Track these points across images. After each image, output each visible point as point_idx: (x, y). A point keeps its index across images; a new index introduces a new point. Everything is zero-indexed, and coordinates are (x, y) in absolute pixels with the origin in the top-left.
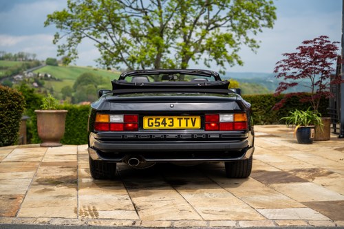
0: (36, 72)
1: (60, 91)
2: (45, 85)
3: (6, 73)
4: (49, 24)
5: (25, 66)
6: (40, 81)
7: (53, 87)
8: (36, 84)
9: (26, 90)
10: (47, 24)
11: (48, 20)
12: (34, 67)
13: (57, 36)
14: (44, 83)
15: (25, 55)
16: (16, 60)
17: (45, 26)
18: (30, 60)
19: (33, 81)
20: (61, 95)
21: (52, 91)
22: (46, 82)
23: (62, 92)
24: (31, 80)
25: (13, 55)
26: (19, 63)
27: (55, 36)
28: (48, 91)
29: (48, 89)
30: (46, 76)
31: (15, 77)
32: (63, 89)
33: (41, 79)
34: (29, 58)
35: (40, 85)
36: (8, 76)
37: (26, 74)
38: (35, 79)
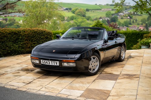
0: (129, 12)
1: (140, 20)
2: (133, 18)
3: (115, 12)
5: (125, 9)
6: (131, 16)
7: (137, 19)
8: (129, 17)
9: (99, 24)
12: (128, 9)
14: (132, 17)
18: (127, 6)
20: (141, 22)
21: (136, 20)
22: (134, 16)
23: (141, 21)
28: (135, 21)
29: (135, 20)
30: (134, 13)
31: (119, 14)
32: (142, 20)
34: (126, 5)
35: (131, 18)
36: (116, 14)
37: (124, 13)
38: (128, 15)
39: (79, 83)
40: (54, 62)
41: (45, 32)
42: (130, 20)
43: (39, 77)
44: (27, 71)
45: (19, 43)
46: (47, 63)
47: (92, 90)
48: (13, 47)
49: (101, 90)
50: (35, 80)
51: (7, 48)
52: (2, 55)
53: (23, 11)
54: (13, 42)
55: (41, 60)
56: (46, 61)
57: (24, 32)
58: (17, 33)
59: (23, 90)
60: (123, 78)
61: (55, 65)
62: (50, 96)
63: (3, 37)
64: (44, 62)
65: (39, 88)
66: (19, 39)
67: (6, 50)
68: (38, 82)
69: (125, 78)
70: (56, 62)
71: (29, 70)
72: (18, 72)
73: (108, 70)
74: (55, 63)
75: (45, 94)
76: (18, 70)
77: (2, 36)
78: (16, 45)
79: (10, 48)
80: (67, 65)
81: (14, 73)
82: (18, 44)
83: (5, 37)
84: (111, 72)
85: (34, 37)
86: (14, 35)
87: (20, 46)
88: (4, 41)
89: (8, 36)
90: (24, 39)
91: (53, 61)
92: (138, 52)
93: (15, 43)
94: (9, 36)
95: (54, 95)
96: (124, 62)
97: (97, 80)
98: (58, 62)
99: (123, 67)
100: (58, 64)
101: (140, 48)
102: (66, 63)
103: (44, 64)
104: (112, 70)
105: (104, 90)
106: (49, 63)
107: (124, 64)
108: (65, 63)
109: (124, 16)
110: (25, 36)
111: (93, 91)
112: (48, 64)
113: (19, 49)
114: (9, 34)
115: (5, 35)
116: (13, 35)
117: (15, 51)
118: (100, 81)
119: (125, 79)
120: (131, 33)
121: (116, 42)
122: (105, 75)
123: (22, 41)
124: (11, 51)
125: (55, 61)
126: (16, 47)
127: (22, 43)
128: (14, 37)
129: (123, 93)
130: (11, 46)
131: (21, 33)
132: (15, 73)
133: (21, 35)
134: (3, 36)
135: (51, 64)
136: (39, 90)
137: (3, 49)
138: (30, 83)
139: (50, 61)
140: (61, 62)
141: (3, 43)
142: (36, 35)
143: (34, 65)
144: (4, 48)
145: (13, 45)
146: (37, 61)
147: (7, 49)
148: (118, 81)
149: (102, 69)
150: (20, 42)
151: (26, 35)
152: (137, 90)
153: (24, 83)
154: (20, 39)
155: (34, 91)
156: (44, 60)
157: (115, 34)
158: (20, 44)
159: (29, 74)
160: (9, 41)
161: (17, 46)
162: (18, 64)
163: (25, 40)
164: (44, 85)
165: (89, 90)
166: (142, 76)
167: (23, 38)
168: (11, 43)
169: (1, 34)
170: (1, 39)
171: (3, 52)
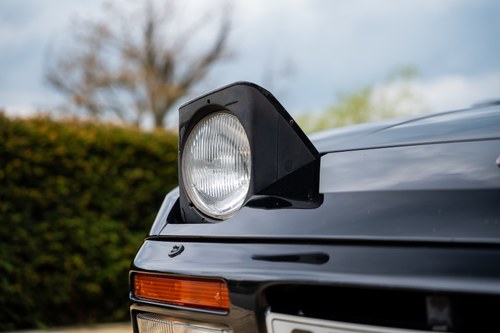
48: (118, 260)
54: (121, 216)
63: (39, 171)
67: (63, 272)
77: (33, 164)
83: (55, 168)
86: (133, 167)
88: (52, 206)
89: (81, 169)
94: (95, 169)
114: (95, 151)
115: (57, 158)
128: (136, 183)
130: (107, 243)
134: (42, 165)
144: (44, 258)
147: (75, 267)
168: (112, 225)
169: (25, 147)
170: (26, 181)
171: (41, 286)
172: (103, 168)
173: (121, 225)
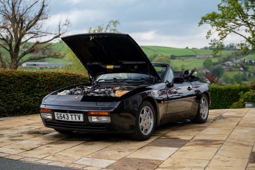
0: (242, 59)
2: (249, 70)
3: (219, 60)
4: (202, 24)
5: (234, 54)
6: (245, 66)
8: (242, 69)
10: (201, 23)
11: (202, 21)
13: (209, 33)
14: (248, 68)
15: (235, 45)
16: (228, 50)
17: (199, 26)
19: (240, 66)
22: (250, 67)
24: (239, 65)
25: (226, 46)
26: (229, 53)
27: (208, 33)
28: (252, 75)
29: (252, 72)
30: (251, 61)
31: (226, 63)
33: (247, 64)
34: (237, 48)
35: (245, 69)
36: (220, 63)
37: (234, 61)
38: (241, 65)
39: (115, 150)
40: (75, 115)
41: (78, 76)
42: (244, 73)
43: (51, 142)
44: (37, 134)
45: (36, 94)
46: (65, 118)
47: (132, 159)
48: (24, 101)
49: (146, 160)
50: (42, 145)
51: (15, 101)
52: (6, 113)
53: (62, 54)
54: (25, 92)
55: (56, 113)
56: (63, 114)
57: (45, 76)
58: (31, 78)
59: (15, 159)
60: (193, 145)
61: (78, 120)
62: (54, 166)
63: (7, 83)
64: (59, 115)
65: (43, 156)
66: (35, 87)
67: (12, 104)
68: (46, 149)
69: (197, 144)
70: (79, 115)
71: (40, 133)
72: (20, 135)
73: (174, 134)
74: (77, 117)
75: (49, 164)
76: (22, 133)
77: (6, 82)
78: (31, 97)
79: (21, 103)
80: (96, 120)
81: (13, 137)
82: (34, 96)
83: (10, 83)
84: (178, 137)
85: (61, 85)
86: (27, 81)
87: (37, 100)
88: (10, 90)
89: (16, 82)
90: (43, 88)
91: (73, 114)
92: (237, 112)
93: (29, 95)
94: (19, 82)
95: (62, 165)
96: (205, 123)
97: (147, 147)
98: (82, 115)
99: (200, 131)
100: (82, 119)
101: (244, 106)
102: (96, 117)
103: (60, 119)
104: (181, 133)
105: (152, 160)
106: (68, 117)
107: (205, 127)
108: (93, 118)
109: (233, 66)
110: (46, 83)
111: (132, 161)
112: (66, 120)
113: (36, 104)
114: (19, 78)
115: (11, 80)
116: (25, 81)
117: (29, 107)
118: (151, 148)
119: (197, 146)
120: (239, 89)
121: (189, 87)
122: (164, 140)
123: (40, 91)
124: (21, 107)
125: (77, 114)
126: (30, 102)
127: (40, 95)
128: (27, 84)
129: (182, 164)
130: (21, 98)
131: (38, 77)
132: (15, 137)
133: (38, 81)
134: (8, 82)
135: (70, 119)
136: (42, 159)
137: (8, 104)
138: (32, 149)
139: (69, 114)
140: (86, 115)
141: (7, 93)
142: (64, 82)
143: (46, 122)
144: (9, 102)
145: (25, 98)
146: (49, 114)
147: (15, 103)
148: (183, 148)
149: (164, 132)
150: (38, 93)
151: (47, 81)
152: (210, 161)
153: (23, 149)
154: (38, 88)
155: (33, 161)
156: (59, 113)
157: (190, 76)
158: (37, 96)
159: (36, 138)
160: (18, 90)
161: (31, 99)
162: (26, 125)
163: (46, 90)
164: (53, 153)
165: (126, 160)
166: (229, 142)
167: (42, 86)
168: (22, 94)
169: (5, 79)
170: (5, 86)
171: (8, 107)
172: (20, 82)
173: (24, 94)
